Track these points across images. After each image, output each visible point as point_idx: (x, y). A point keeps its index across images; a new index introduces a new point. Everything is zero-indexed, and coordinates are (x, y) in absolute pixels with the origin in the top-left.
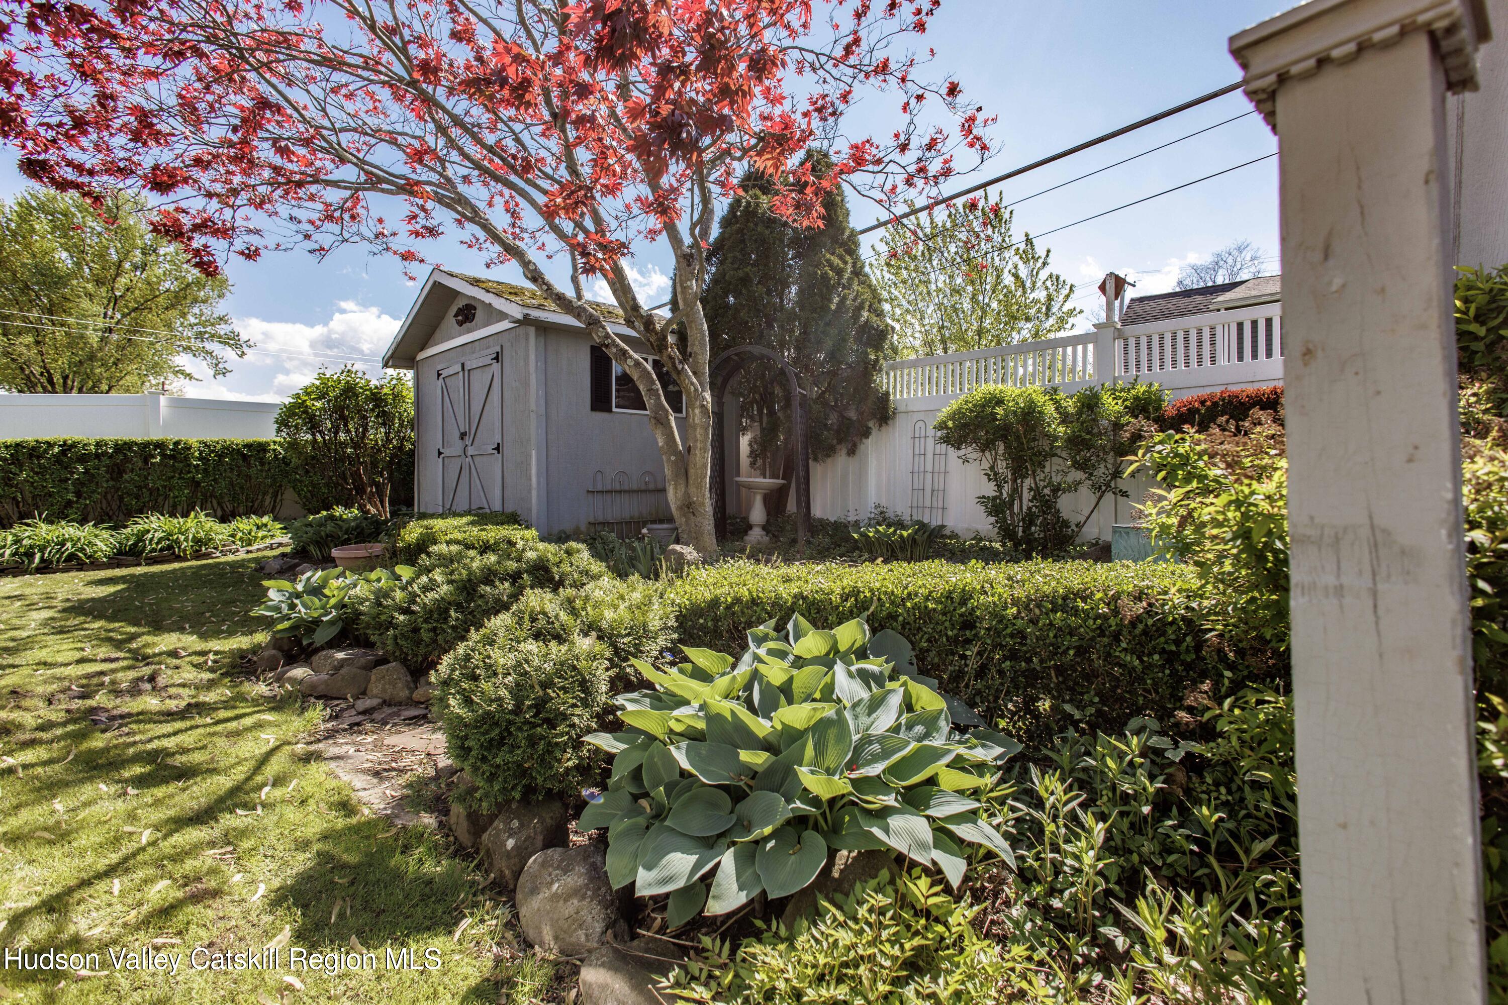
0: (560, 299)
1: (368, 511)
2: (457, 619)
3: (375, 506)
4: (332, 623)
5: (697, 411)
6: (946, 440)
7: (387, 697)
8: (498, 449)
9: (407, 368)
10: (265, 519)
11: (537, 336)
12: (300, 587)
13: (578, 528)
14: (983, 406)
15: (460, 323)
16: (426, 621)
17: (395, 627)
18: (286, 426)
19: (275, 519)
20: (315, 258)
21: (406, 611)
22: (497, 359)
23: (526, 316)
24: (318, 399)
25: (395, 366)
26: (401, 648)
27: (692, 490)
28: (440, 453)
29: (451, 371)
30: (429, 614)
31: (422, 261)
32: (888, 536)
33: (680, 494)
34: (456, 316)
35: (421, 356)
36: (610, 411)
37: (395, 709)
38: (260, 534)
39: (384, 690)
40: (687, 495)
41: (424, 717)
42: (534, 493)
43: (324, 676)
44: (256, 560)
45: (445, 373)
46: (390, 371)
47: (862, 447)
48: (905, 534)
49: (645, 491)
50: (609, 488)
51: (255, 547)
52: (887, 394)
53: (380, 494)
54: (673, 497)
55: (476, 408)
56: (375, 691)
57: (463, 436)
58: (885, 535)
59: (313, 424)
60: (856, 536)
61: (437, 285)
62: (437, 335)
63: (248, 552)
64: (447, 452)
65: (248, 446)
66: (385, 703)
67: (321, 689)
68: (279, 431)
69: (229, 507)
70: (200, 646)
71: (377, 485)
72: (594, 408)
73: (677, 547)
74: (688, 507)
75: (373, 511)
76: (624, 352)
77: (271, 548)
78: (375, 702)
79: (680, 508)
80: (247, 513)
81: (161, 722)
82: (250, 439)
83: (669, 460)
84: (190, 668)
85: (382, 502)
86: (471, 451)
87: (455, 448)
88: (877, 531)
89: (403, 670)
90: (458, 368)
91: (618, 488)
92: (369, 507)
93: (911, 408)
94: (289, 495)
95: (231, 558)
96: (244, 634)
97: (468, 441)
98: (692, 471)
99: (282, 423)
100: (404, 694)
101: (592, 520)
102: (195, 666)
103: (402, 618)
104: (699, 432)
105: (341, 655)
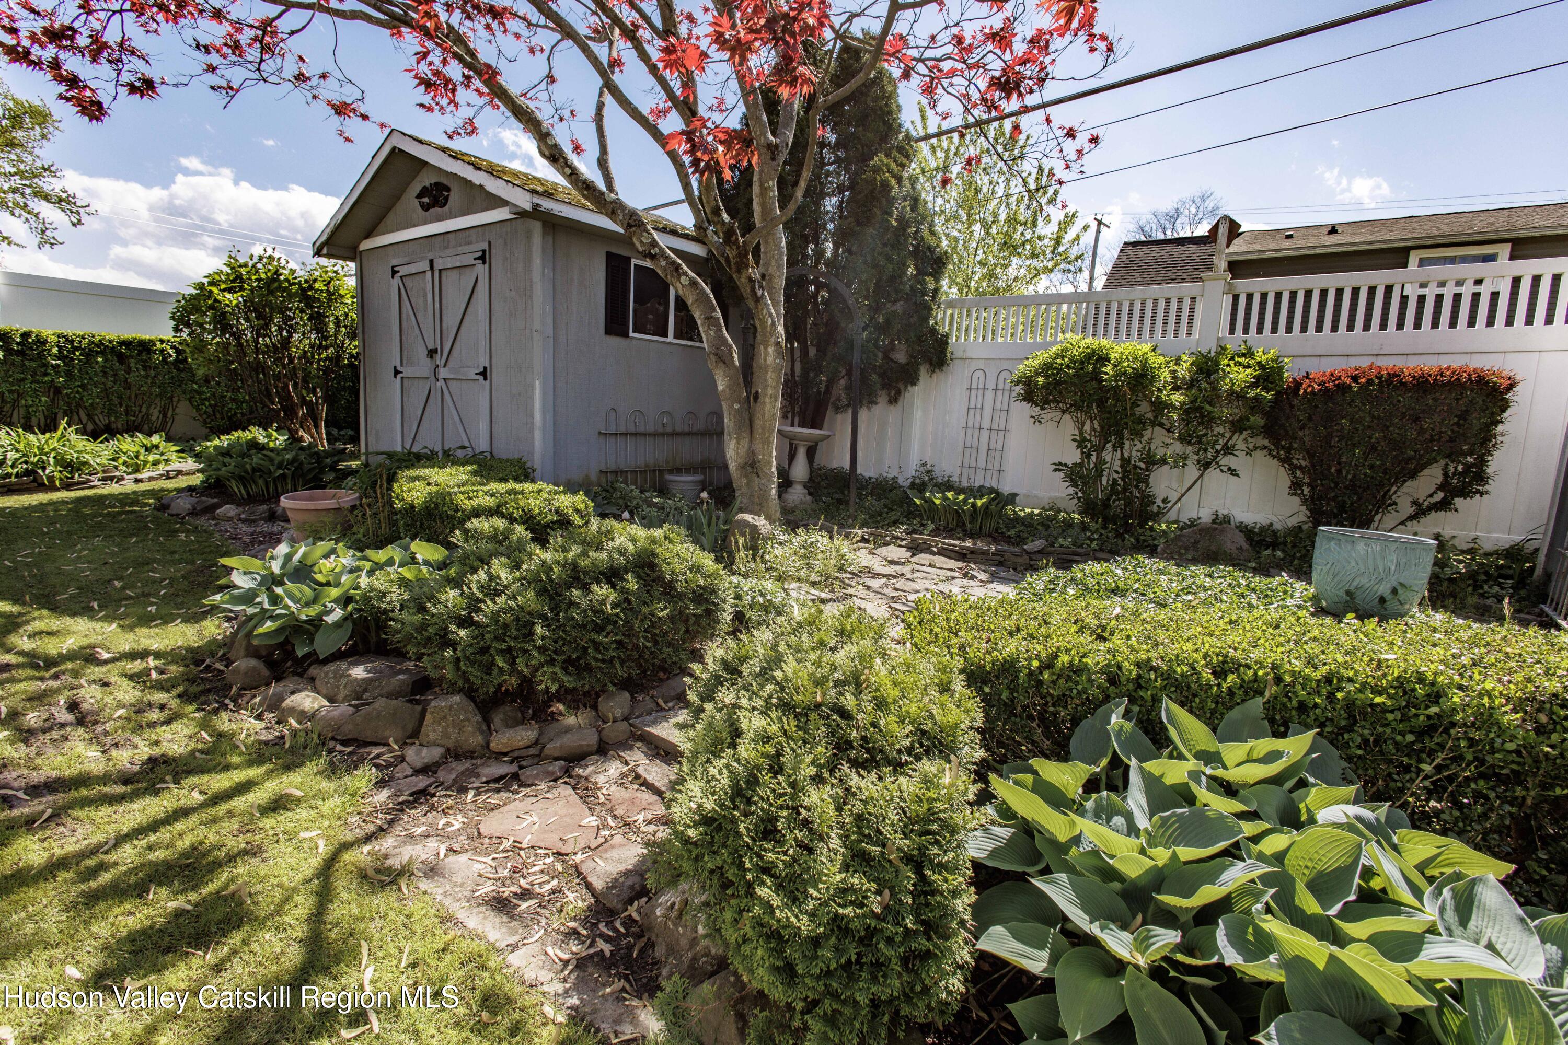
0: (587, 187)
1: (301, 439)
2: (543, 638)
3: (309, 432)
4: (338, 625)
5: (771, 350)
6: (1029, 397)
7: (451, 745)
8: (484, 374)
9: (345, 258)
10: (156, 439)
11: (545, 233)
12: (276, 567)
13: (587, 477)
14: (1082, 362)
15: (426, 208)
16: (497, 638)
17: (454, 644)
18: (188, 325)
19: (168, 439)
20: (219, 99)
21: (466, 622)
22: (482, 258)
23: (536, 207)
24: (230, 290)
25: (329, 256)
26: (464, 674)
27: (758, 445)
28: (397, 372)
29: (413, 269)
30: (501, 630)
31: (365, 117)
32: (957, 504)
33: (743, 450)
34: (419, 196)
35: (365, 245)
36: (626, 335)
37: (467, 764)
38: (151, 458)
39: (446, 735)
40: (752, 453)
41: (515, 777)
42: (538, 435)
43: (344, 709)
44: (152, 493)
45: (403, 271)
46: (324, 261)
47: (907, 395)
48: (979, 503)
49: (662, 435)
50: (622, 429)
51: (145, 475)
52: (946, 336)
53: (313, 415)
54: (733, 452)
55: (451, 321)
56: (432, 737)
57: (432, 353)
58: (954, 502)
59: (222, 321)
60: (918, 501)
61: (396, 153)
62: (391, 218)
63: (137, 481)
64: (407, 371)
65: (126, 343)
66: (454, 754)
67: (349, 730)
68: (177, 329)
69: (102, 420)
70: (127, 642)
71: (309, 405)
72: (609, 331)
73: (748, 517)
74: (752, 466)
75: (307, 438)
76: (677, 267)
77: (168, 476)
78: (435, 753)
79: (742, 467)
80: (131, 429)
81: (121, 799)
82: (128, 336)
83: (731, 407)
84: (125, 683)
85: (317, 427)
86: (443, 373)
87: (421, 366)
88: (945, 498)
89: (471, 707)
90: (424, 265)
91: (632, 429)
92: (301, 433)
93: (969, 355)
94: (183, 410)
95: (114, 489)
96: (187, 620)
97: (439, 360)
98: (758, 423)
99: (181, 320)
100: (476, 740)
101: (603, 468)
102: (131, 677)
103: (462, 633)
104: (770, 375)
105: (359, 672)
